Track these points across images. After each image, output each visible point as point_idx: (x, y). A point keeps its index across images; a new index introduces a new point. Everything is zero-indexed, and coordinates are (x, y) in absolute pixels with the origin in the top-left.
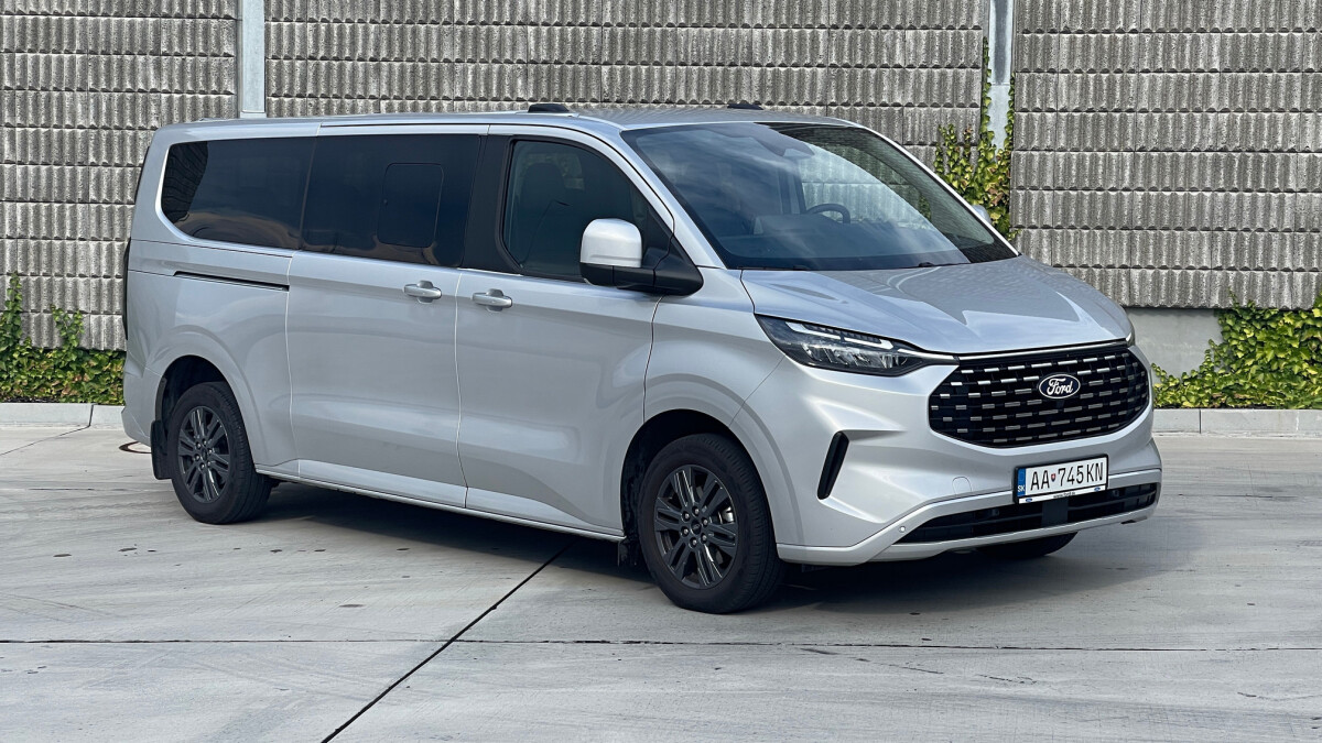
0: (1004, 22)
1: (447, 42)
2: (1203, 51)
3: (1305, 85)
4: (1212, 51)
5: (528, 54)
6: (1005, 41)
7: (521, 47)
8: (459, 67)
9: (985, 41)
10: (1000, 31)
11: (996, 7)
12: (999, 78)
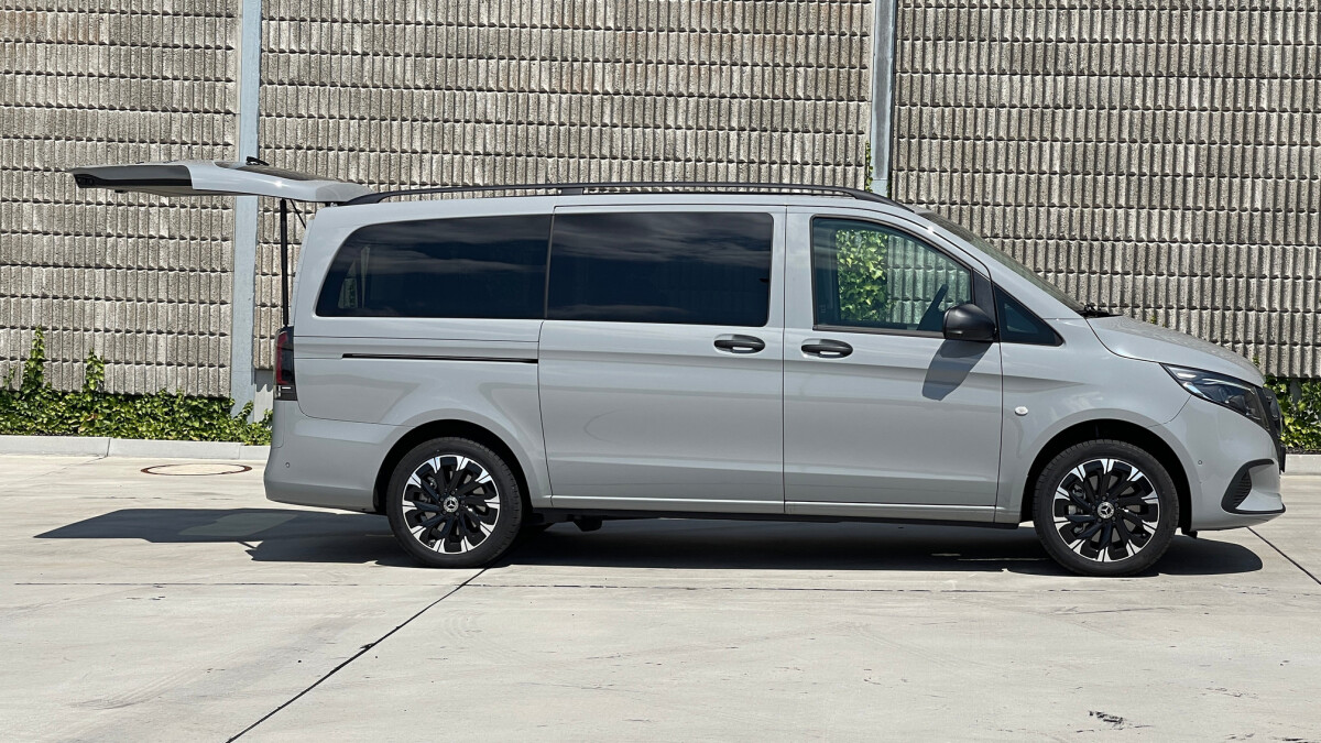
0: (883, 128)
1: (417, 136)
2: (1047, 156)
3: (1129, 184)
4: (1053, 157)
5: (485, 147)
6: (883, 144)
7: (479, 141)
8: (426, 157)
9: (868, 145)
10: (880, 135)
11: (878, 115)
12: (879, 174)
